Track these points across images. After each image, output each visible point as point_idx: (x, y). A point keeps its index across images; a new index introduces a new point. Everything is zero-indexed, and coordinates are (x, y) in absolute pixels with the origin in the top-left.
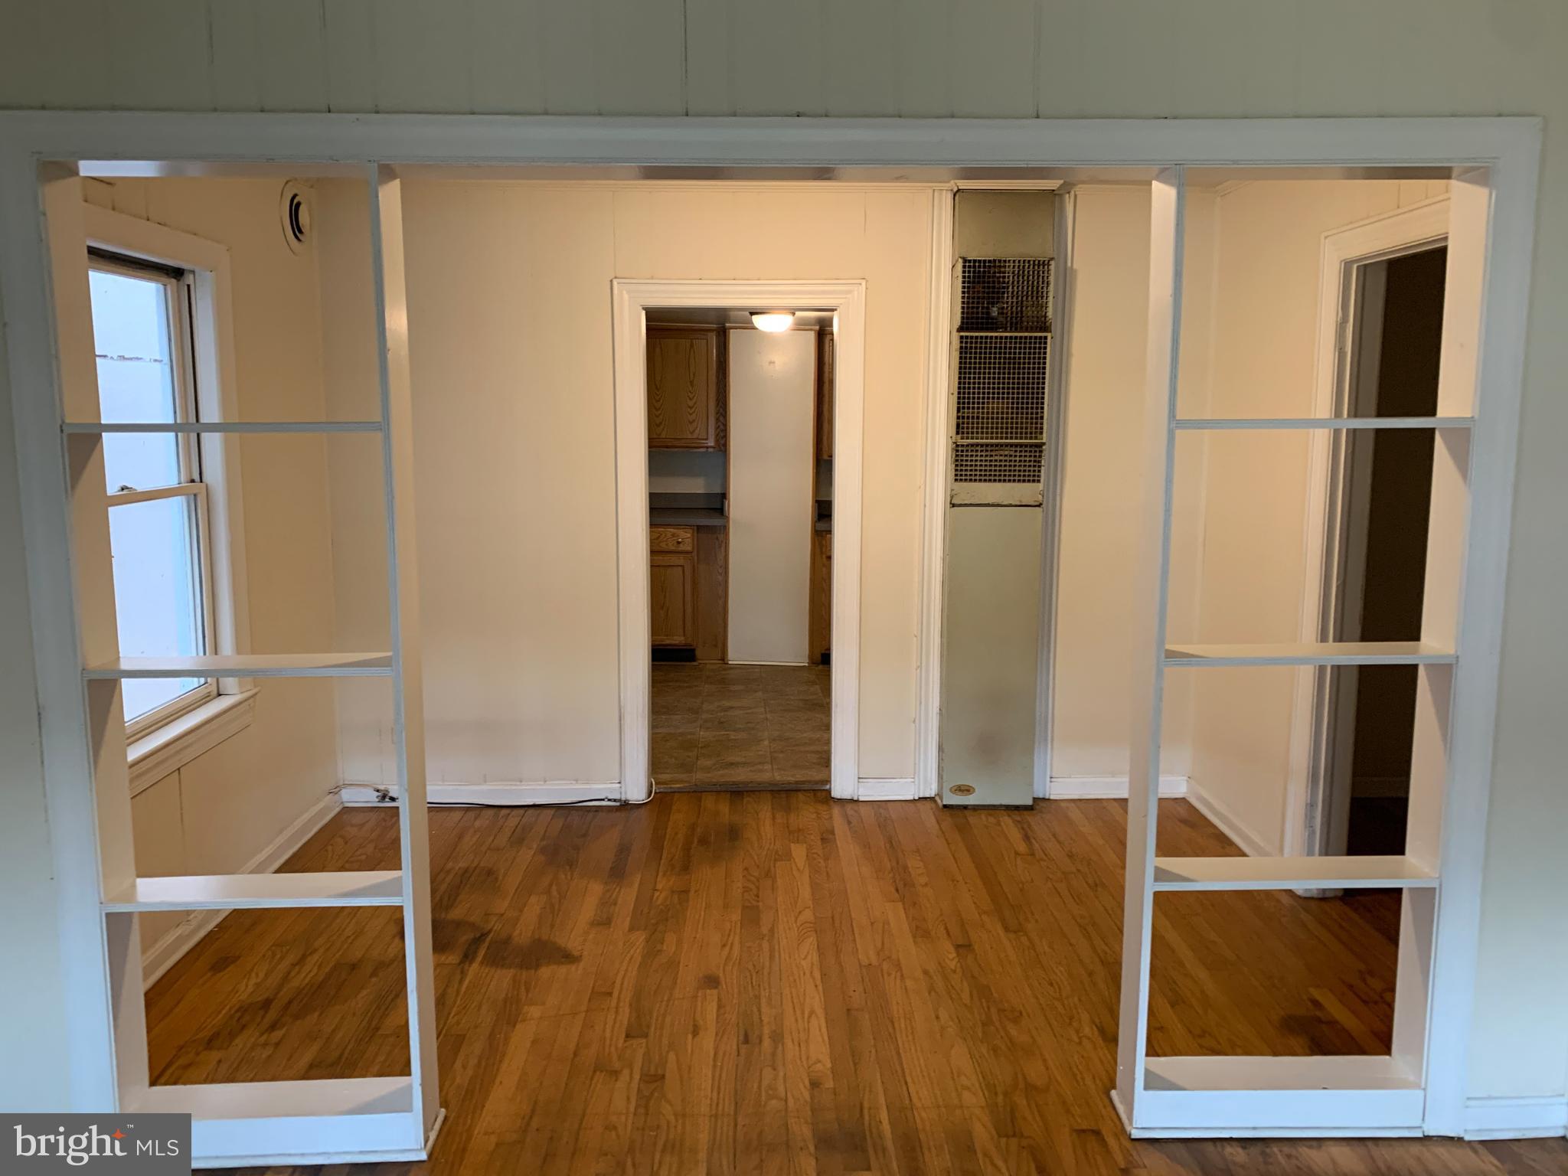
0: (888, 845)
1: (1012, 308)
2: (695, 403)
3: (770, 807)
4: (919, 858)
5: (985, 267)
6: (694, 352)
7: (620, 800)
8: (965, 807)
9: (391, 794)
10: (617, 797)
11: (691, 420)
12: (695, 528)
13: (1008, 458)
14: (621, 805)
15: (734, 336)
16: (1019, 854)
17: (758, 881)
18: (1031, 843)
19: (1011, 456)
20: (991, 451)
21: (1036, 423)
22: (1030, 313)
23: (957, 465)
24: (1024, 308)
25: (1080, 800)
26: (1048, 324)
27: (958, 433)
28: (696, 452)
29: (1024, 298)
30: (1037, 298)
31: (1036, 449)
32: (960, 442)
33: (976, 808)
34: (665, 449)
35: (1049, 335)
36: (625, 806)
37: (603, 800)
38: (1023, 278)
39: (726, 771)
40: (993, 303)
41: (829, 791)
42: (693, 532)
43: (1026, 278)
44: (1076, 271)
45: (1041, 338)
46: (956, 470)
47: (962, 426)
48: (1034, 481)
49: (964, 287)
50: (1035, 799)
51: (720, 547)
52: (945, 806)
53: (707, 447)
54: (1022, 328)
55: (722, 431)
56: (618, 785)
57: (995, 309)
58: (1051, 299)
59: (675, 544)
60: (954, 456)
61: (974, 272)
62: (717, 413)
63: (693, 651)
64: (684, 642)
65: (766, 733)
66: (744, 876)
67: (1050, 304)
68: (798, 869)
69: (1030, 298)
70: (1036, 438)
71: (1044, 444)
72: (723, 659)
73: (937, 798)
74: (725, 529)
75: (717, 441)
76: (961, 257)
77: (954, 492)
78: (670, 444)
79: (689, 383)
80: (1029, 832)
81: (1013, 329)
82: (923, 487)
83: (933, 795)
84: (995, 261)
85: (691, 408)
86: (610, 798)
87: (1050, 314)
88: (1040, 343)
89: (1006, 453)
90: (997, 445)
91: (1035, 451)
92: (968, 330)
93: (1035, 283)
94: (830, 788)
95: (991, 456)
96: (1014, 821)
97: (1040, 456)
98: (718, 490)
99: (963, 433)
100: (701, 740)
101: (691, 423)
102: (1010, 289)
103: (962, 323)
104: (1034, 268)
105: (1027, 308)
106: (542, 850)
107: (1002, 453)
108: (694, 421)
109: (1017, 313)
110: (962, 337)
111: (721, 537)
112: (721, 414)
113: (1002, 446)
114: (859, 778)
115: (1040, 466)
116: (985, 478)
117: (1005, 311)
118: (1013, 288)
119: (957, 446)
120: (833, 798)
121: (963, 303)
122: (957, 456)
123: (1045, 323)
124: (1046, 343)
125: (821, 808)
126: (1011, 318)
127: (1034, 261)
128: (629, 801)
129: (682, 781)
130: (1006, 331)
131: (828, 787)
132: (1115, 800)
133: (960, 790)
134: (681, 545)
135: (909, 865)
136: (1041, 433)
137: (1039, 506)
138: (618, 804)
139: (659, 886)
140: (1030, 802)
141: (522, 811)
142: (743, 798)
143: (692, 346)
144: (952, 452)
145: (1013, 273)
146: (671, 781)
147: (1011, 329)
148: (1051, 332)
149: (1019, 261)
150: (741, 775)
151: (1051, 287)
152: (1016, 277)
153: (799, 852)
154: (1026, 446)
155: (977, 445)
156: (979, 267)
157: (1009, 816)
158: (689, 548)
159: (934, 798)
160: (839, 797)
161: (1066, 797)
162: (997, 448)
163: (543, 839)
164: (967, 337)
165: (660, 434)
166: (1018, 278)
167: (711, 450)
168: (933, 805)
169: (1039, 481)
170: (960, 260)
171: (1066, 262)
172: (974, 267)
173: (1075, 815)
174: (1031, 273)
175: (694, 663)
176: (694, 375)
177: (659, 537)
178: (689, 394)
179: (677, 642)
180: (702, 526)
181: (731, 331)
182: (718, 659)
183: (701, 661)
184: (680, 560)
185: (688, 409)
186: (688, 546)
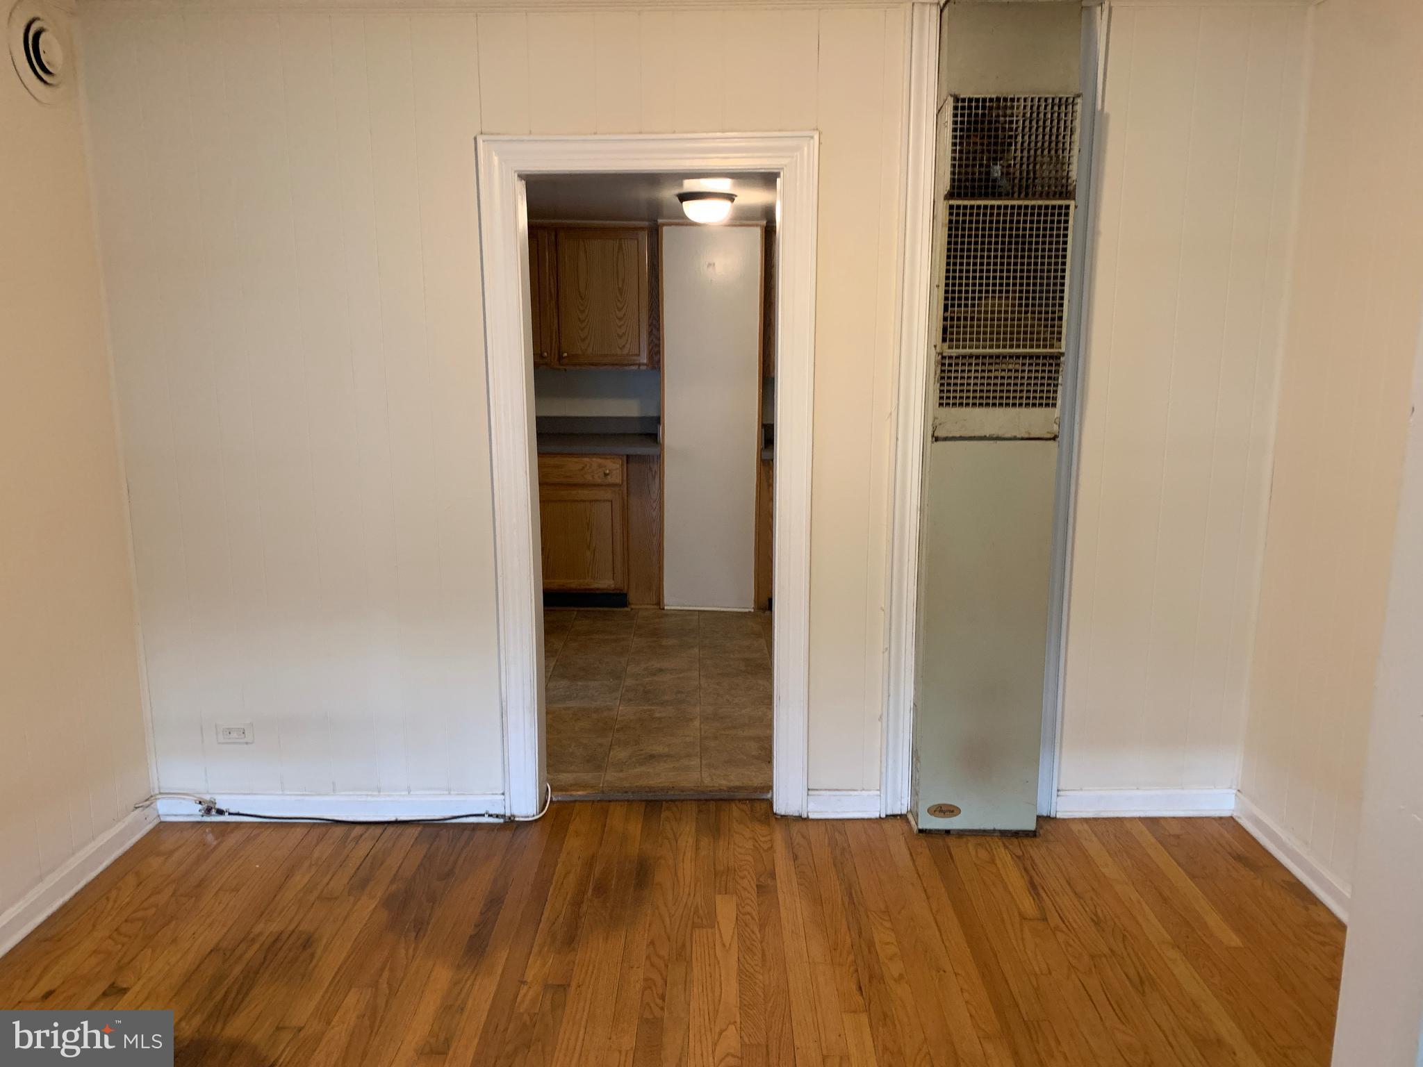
0: (846, 899)
1: (1021, 165)
2: (625, 315)
3: (693, 830)
4: (888, 925)
5: (984, 107)
6: (623, 254)
7: (503, 816)
8: (948, 832)
9: (218, 806)
10: (500, 811)
11: (621, 334)
12: (625, 457)
13: (1013, 374)
14: (505, 822)
15: (668, 234)
16: (1025, 919)
17: (667, 966)
18: (1038, 894)
19: (1017, 371)
20: (990, 364)
21: (1053, 326)
22: (1046, 174)
23: (942, 385)
24: (1038, 167)
25: (1096, 819)
26: (1070, 188)
27: (944, 340)
28: (627, 370)
29: (1039, 152)
30: (1056, 151)
31: (1051, 361)
32: (947, 352)
33: (961, 834)
35: (1072, 203)
36: (510, 824)
37: (483, 815)
38: (1037, 123)
39: (643, 769)
40: (995, 159)
41: (770, 803)
42: (623, 463)
43: (1041, 123)
44: (1107, 116)
45: (1060, 207)
46: (941, 391)
47: (950, 330)
48: (1047, 405)
49: (955, 137)
50: (1040, 818)
51: (654, 479)
52: (921, 831)
53: (639, 365)
54: (1034, 194)
55: (656, 345)
56: (502, 797)
57: (998, 167)
58: (1075, 152)
59: (602, 476)
60: (939, 372)
61: (969, 115)
62: (650, 325)
63: (626, 595)
64: (613, 586)
65: (698, 709)
66: (648, 957)
67: (1075, 160)
68: (724, 945)
69: (1046, 152)
70: (1052, 346)
71: (1062, 354)
72: (659, 603)
73: (910, 817)
74: (659, 458)
75: (650, 357)
76: (951, 96)
77: (937, 422)
78: (596, 361)
79: (617, 292)
80: (1035, 877)
81: (1023, 195)
82: (894, 415)
83: (904, 812)
84: (998, 99)
85: (620, 319)
86: (491, 812)
87: (1073, 175)
88: (1060, 215)
89: (1010, 367)
90: (998, 357)
91: (1051, 365)
92: (959, 197)
93: (1054, 130)
94: (772, 798)
95: (990, 371)
96: (1012, 854)
97: (1057, 372)
98: (653, 413)
99: (951, 340)
100: (619, 719)
101: (620, 337)
102: (1019, 138)
103: (952, 187)
104: (1052, 108)
105: (1041, 166)
106: (387, 902)
107: (1004, 366)
108: (624, 334)
109: (1028, 173)
110: (951, 207)
111: (655, 468)
112: (654, 326)
113: (1005, 357)
114: (809, 789)
115: (1056, 385)
116: (981, 401)
117: (1012, 170)
118: (1023, 137)
119: (943, 358)
120: (776, 814)
121: (954, 159)
122: (943, 371)
123: (1067, 186)
124: (1067, 215)
125: (760, 829)
126: (1021, 180)
127: (1053, 99)
128: (514, 816)
129: (584, 786)
130: (1013, 198)
131: (769, 796)
132: (1140, 819)
133: (941, 811)
134: (609, 477)
135: (876, 940)
136: (1059, 340)
137: (1054, 438)
138: (501, 821)
139: (530, 976)
140: (1031, 825)
141: (379, 830)
142: (661, 812)
143: (620, 247)
144: (936, 367)
145: (1024, 115)
146: (571, 785)
147: (1020, 194)
148: (1074, 199)
149: (1032, 100)
150: (660, 776)
151: (1076, 137)
152: (1027, 123)
153: (726, 910)
154: (1038, 357)
155: (971, 356)
156: (977, 107)
157: (1006, 847)
158: (618, 481)
159: (906, 815)
160: (783, 813)
161: (1078, 815)
162: (998, 361)
163: (392, 882)
164: (958, 207)
166: (1030, 123)
167: (642, 368)
168: (906, 828)
169: (1054, 405)
170: (951, 100)
171: (1094, 104)
172: (970, 108)
173: (1093, 846)
174: (1049, 116)
175: (626, 609)
176: (623, 281)
177: (583, 468)
178: (618, 304)
179: (605, 586)
180: (632, 456)
181: (665, 228)
182: (653, 605)
183: (633, 606)
184: (607, 494)
185: (617, 321)
186: (616, 478)
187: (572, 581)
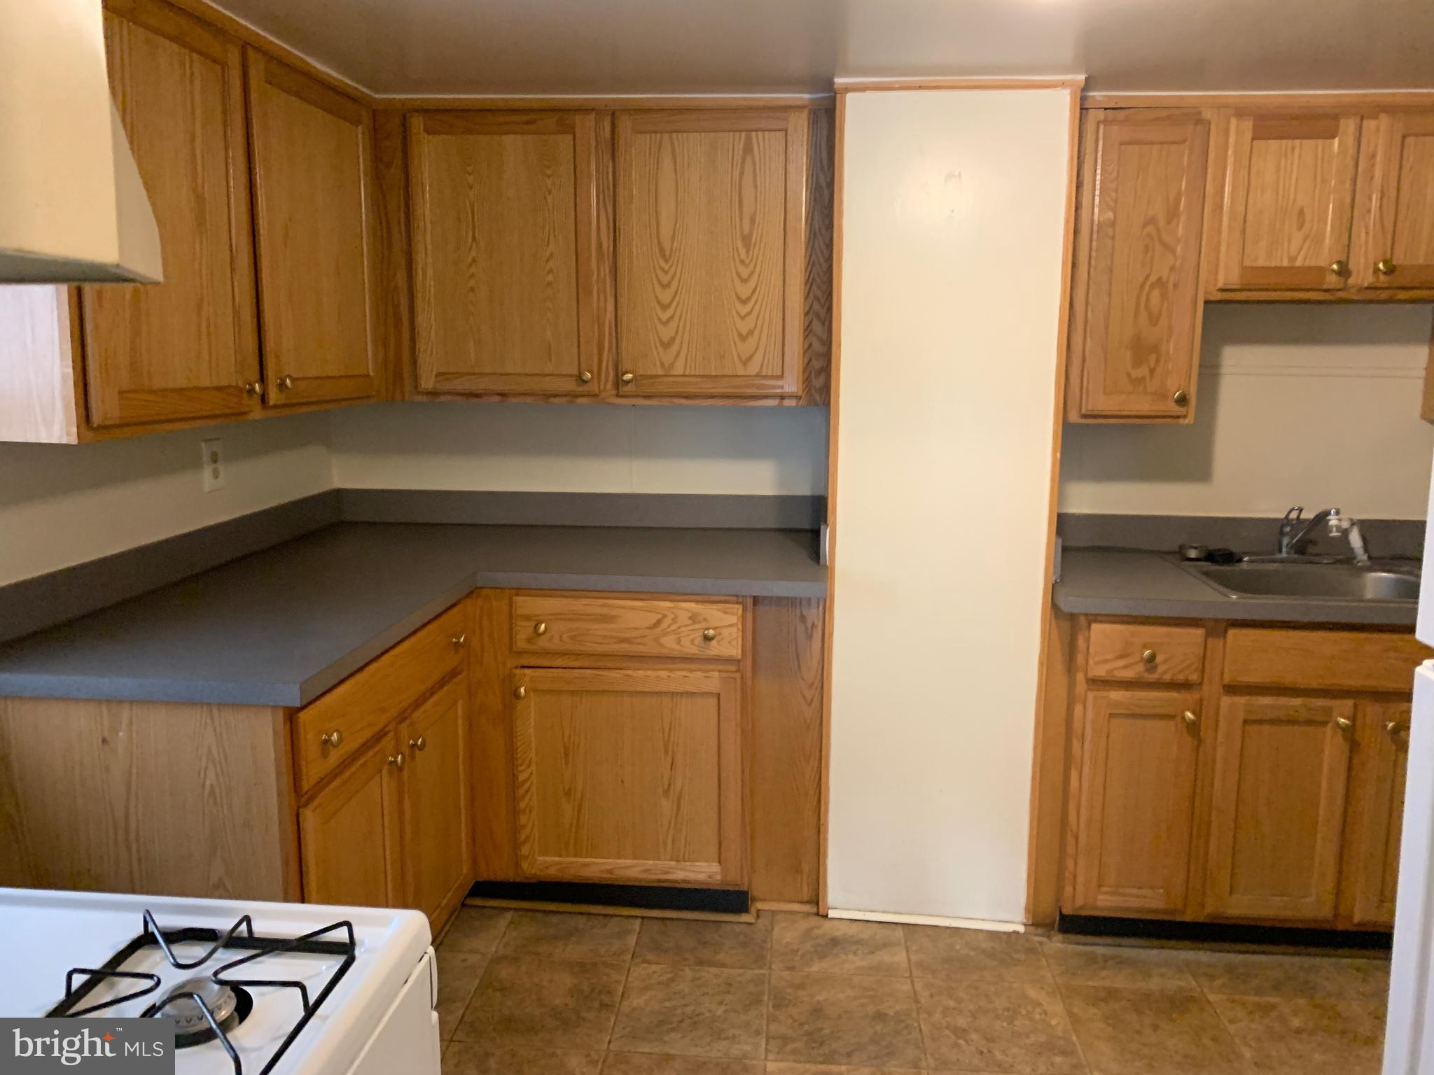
2: (755, 290)
6: (754, 164)
11: (744, 332)
12: (750, 602)
15: (855, 109)
28: (752, 408)
34: (684, 401)
42: (744, 610)
51: (810, 637)
53: (782, 397)
55: (819, 355)
59: (699, 640)
62: (806, 314)
63: (747, 893)
64: (719, 877)
72: (816, 904)
74: (825, 603)
75: (807, 381)
78: (691, 390)
79: (739, 243)
85: (744, 301)
98: (803, 488)
101: (743, 338)
108: (751, 332)
111: (812, 614)
112: (818, 316)
134: (714, 643)
143: (748, 149)
158: (732, 650)
165: (672, 366)
167: (792, 403)
175: (744, 918)
176: (753, 220)
177: (659, 622)
178: (742, 269)
179: (702, 877)
180: (765, 598)
181: (850, 97)
182: (802, 902)
183: (760, 905)
184: (711, 681)
185: (738, 305)
186: (730, 644)
187: (628, 862)
